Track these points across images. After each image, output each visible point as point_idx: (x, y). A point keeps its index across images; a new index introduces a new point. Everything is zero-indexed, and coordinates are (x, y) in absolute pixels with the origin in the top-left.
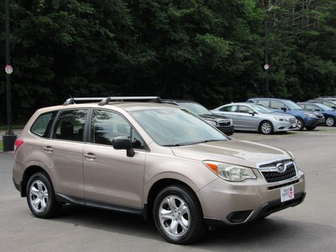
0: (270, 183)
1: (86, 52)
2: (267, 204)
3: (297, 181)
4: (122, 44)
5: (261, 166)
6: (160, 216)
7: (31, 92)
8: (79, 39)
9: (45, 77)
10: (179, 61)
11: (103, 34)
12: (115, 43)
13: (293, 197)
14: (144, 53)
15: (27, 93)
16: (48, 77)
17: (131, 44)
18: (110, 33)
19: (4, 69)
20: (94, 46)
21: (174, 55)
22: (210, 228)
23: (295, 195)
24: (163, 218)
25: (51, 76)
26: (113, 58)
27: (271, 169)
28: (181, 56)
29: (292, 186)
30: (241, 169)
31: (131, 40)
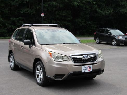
0: (76, 63)
1: (85, 9)
2: (72, 72)
3: (96, 63)
4: (100, 6)
5: (72, 56)
6: (36, 73)
7: (63, 24)
8: (81, 4)
9: (69, 18)
10: (123, 13)
11: (91, 2)
12: (96, 6)
13: (91, 71)
14: (108, 10)
15: (61, 24)
16: (70, 19)
17: (103, 6)
18: (94, 2)
19: (41, 15)
20: (88, 7)
21: (121, 11)
22: (49, 81)
23: (92, 70)
24: (37, 74)
25: (71, 18)
26: (96, 12)
27: (78, 57)
28: (124, 11)
29: (91, 66)
30: (63, 56)
31: (103, 5)
